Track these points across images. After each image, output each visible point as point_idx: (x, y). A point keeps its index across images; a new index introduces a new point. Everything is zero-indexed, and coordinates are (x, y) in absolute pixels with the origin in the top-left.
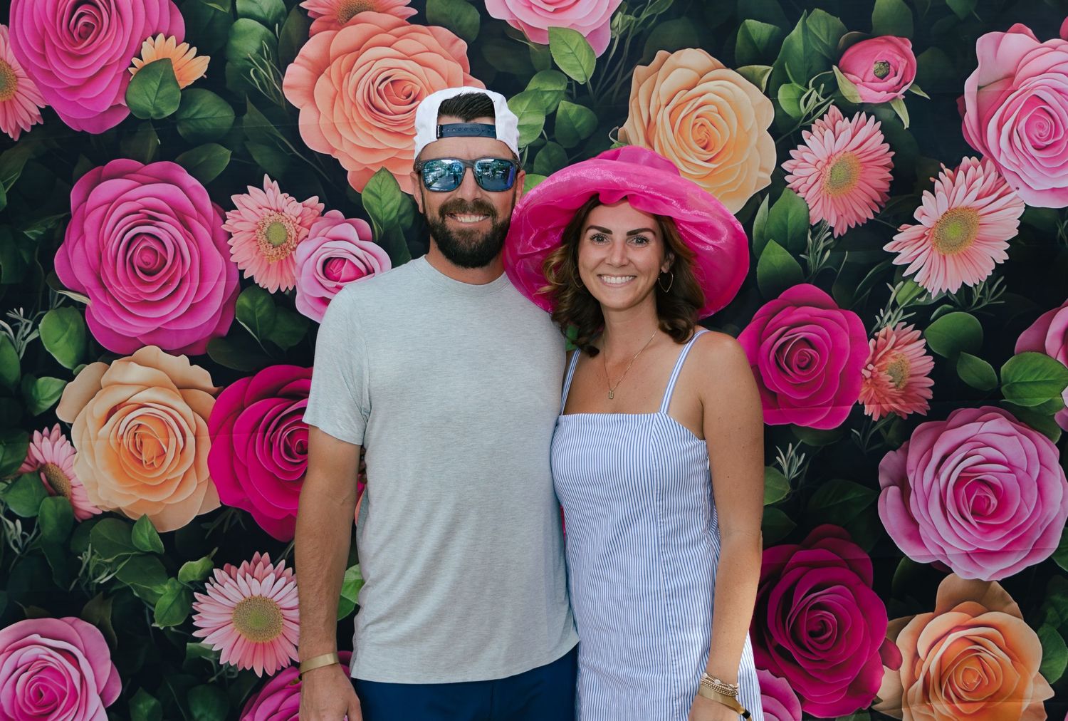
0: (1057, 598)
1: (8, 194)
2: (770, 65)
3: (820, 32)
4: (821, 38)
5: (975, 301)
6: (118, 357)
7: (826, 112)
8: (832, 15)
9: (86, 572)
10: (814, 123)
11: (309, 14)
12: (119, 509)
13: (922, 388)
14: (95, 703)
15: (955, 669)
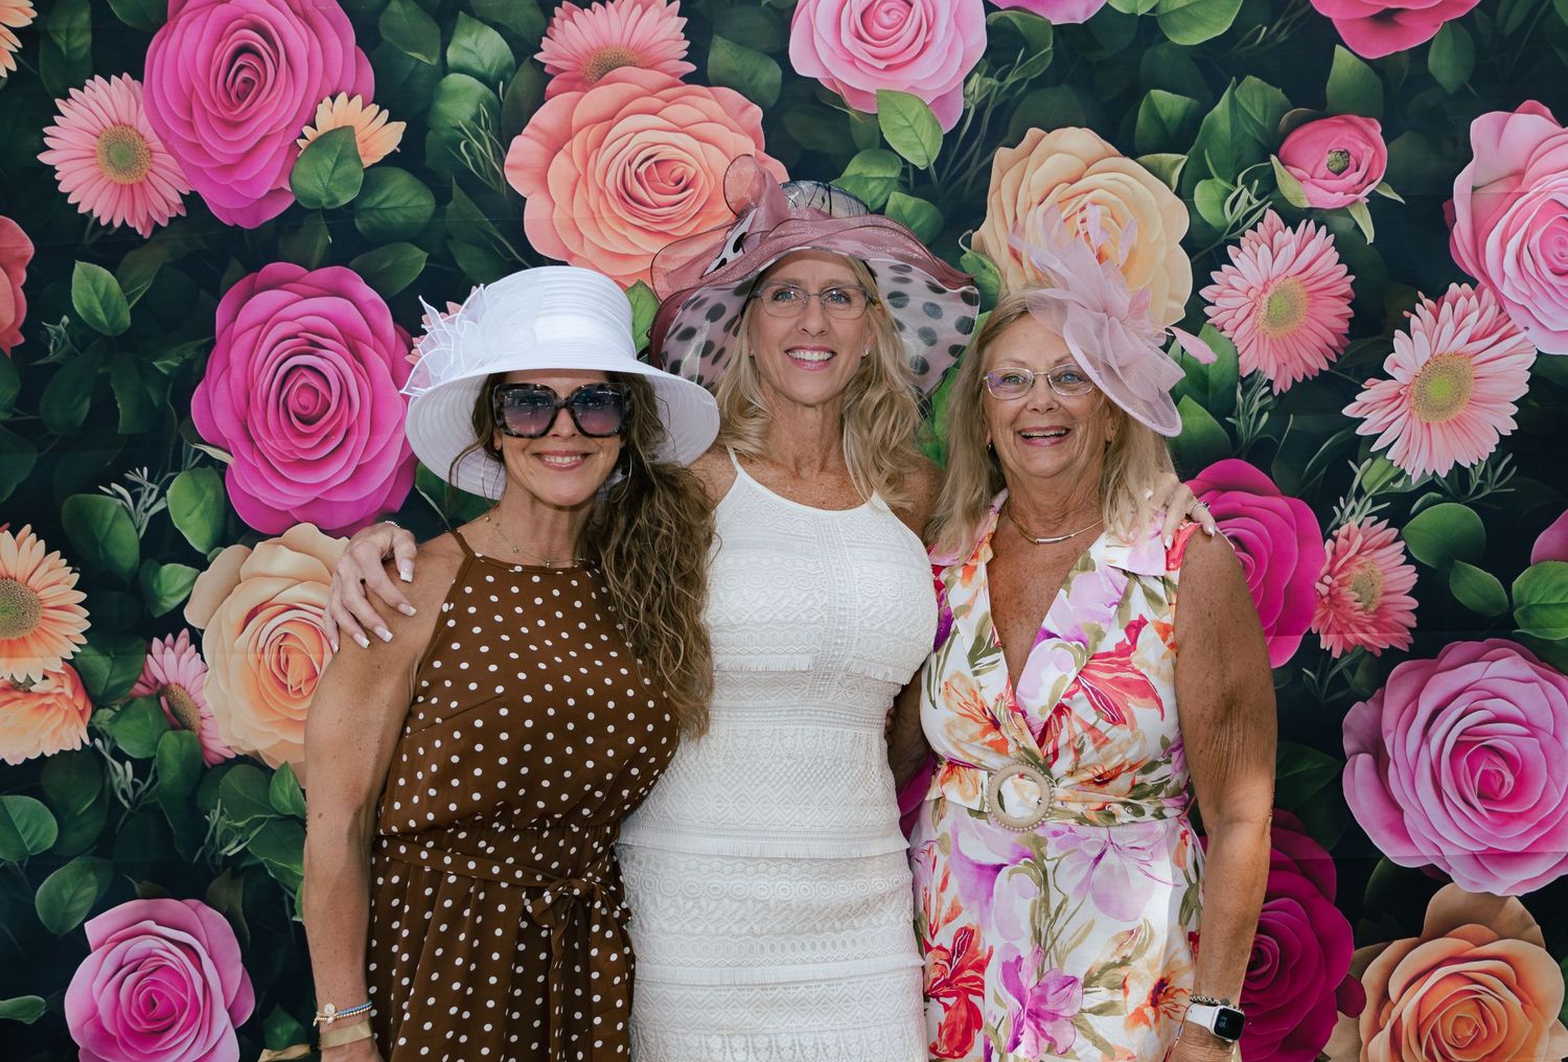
1: (132, 311)
2: (1184, 154)
3: (1253, 109)
4: (1255, 117)
5: (1473, 488)
6: (263, 537)
7: (1261, 220)
8: (1271, 84)
9: (213, 838)
10: (1243, 235)
11: (546, 70)
12: (257, 753)
13: (1402, 612)
14: (222, 1020)
15: (1442, 1017)
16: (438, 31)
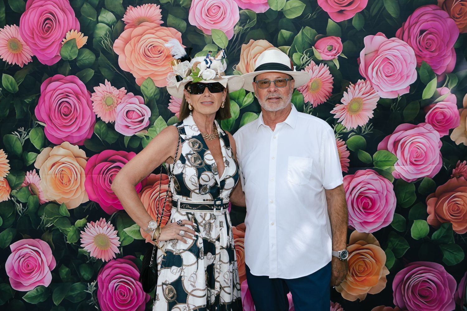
0: (392, 239)
1: (19, 87)
2: (290, 46)
3: (308, 34)
4: (308, 36)
5: (363, 132)
6: (56, 145)
7: (310, 63)
8: (312, 28)
9: (43, 223)
10: (305, 67)
11: (125, 23)
12: (55, 200)
13: (346, 163)
14: (47, 269)
15: (355, 264)
16: (96, 12)
